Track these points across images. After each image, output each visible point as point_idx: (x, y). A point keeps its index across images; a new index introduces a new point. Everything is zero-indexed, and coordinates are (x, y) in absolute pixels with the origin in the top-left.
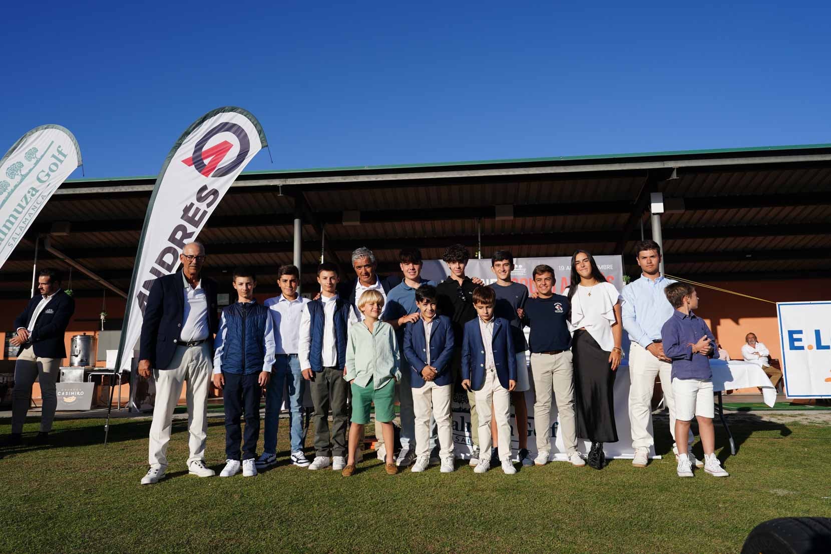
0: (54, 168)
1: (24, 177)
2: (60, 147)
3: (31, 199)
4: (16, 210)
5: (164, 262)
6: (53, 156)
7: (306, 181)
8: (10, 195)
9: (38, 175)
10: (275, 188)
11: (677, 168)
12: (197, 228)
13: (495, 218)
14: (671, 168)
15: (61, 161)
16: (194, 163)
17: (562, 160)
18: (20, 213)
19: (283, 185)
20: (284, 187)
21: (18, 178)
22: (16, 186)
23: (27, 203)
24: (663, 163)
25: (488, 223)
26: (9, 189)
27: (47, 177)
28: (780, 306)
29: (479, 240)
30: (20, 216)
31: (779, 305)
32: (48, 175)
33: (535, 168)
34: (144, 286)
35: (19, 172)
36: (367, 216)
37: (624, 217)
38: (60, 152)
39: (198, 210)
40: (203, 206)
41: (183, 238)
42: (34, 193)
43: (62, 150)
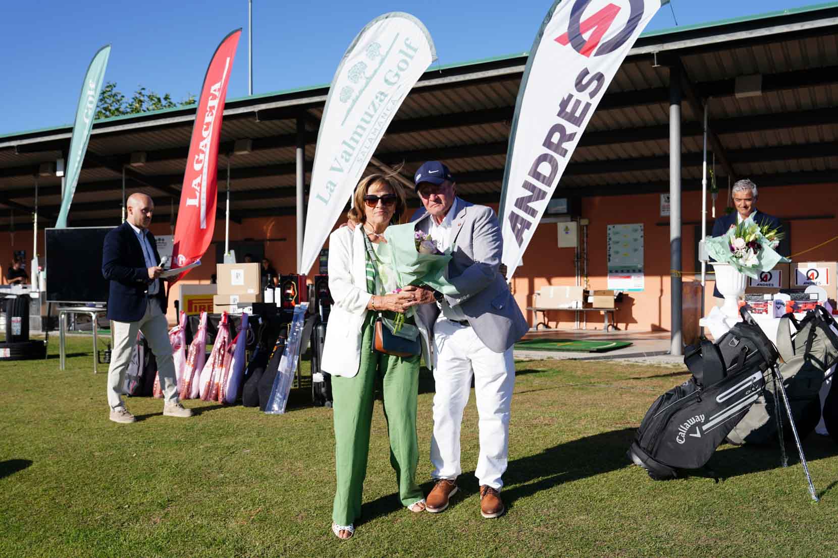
0: (403, 65)
1: (369, 79)
2: (407, 39)
4: (363, 120)
5: (539, 174)
6: (401, 51)
8: (355, 101)
9: (385, 77)
10: (649, 56)
12: (579, 126)
15: (411, 57)
16: (570, 41)
18: (367, 122)
20: (661, 54)
21: (362, 82)
22: (361, 92)
23: (375, 111)
26: (354, 96)
27: (396, 78)
32: (397, 75)
34: (516, 205)
35: (362, 74)
36: (771, 83)
38: (408, 46)
39: (578, 102)
40: (584, 97)
41: (561, 141)
42: (382, 97)
43: (411, 43)
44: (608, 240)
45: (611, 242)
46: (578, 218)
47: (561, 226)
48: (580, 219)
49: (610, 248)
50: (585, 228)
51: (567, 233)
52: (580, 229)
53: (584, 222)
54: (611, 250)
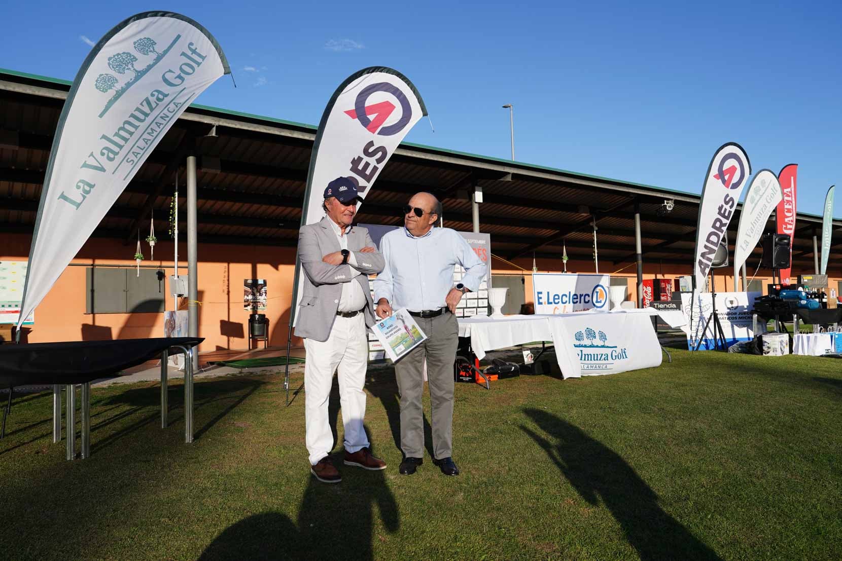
3: (157, 104)
11: (512, 174)
14: (509, 172)
30: (143, 126)
43: (196, 49)
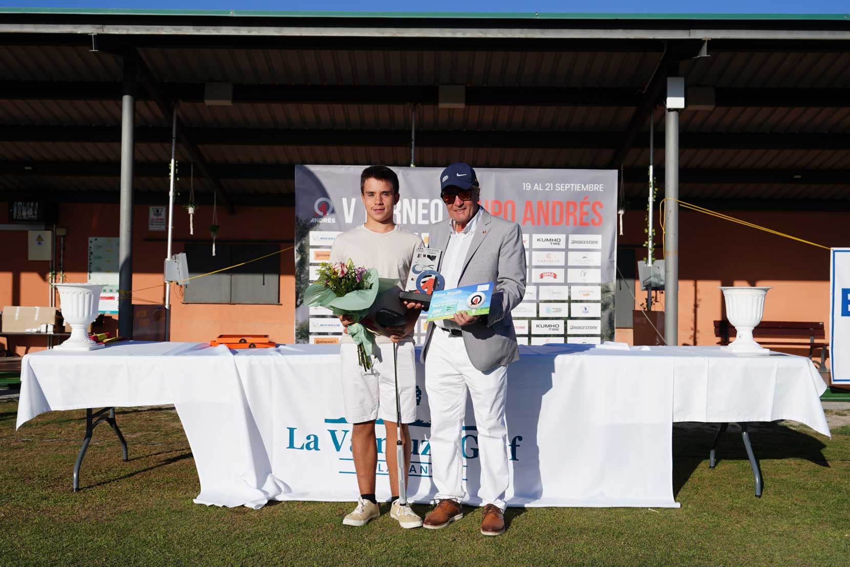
7: (137, 30)
10: (86, 37)
11: (708, 41)
13: (438, 105)
14: (700, 40)
17: (538, 18)
19: (98, 34)
20: (99, 36)
24: (688, 31)
25: (428, 111)
28: (836, 253)
29: (413, 137)
31: (834, 252)
33: (496, 30)
36: (242, 93)
37: (627, 113)
44: (89, 254)
45: (92, 257)
46: (54, 226)
47: (33, 235)
48: (56, 229)
49: (91, 263)
50: (62, 238)
51: (39, 243)
52: (56, 240)
53: (61, 232)
54: (91, 265)
